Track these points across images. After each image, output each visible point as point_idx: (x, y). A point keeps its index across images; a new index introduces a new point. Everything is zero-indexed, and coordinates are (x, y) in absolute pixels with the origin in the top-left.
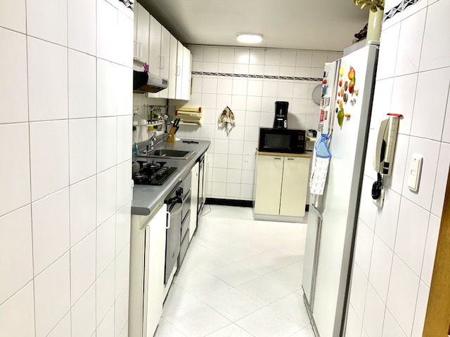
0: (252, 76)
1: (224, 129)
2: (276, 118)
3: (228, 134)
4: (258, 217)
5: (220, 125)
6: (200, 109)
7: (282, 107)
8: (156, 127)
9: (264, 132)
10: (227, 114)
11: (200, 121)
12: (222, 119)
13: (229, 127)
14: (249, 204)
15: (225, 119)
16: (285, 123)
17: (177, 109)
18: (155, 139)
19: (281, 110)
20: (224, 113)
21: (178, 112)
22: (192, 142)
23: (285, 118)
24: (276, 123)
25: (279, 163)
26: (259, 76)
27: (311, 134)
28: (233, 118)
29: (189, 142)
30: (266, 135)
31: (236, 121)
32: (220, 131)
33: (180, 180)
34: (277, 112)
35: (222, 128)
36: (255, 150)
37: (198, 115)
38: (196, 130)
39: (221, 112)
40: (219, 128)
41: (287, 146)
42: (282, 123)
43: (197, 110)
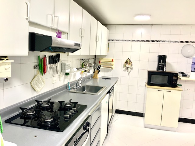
0: (143, 41)
1: (126, 71)
2: (159, 65)
3: (128, 74)
4: (147, 126)
5: (124, 69)
6: (113, 60)
7: (162, 59)
8: (85, 71)
9: (150, 74)
10: (128, 62)
11: (113, 67)
12: (125, 65)
13: (129, 69)
14: (141, 115)
15: (127, 66)
16: (164, 68)
17: (100, 60)
18: (82, 80)
19: (162, 61)
20: (127, 62)
21: (101, 62)
22: (108, 78)
23: (164, 65)
24: (159, 68)
25: (161, 93)
26: (148, 41)
27: (181, 75)
28: (132, 65)
29: (105, 79)
30: (152, 75)
31: (133, 66)
32: (124, 72)
33: (89, 114)
34: (159, 61)
35: (125, 71)
36: (145, 84)
37: (111, 63)
38: (110, 71)
39: (125, 61)
40: (123, 70)
41: (166, 82)
42: (162, 68)
43: (111, 61)
